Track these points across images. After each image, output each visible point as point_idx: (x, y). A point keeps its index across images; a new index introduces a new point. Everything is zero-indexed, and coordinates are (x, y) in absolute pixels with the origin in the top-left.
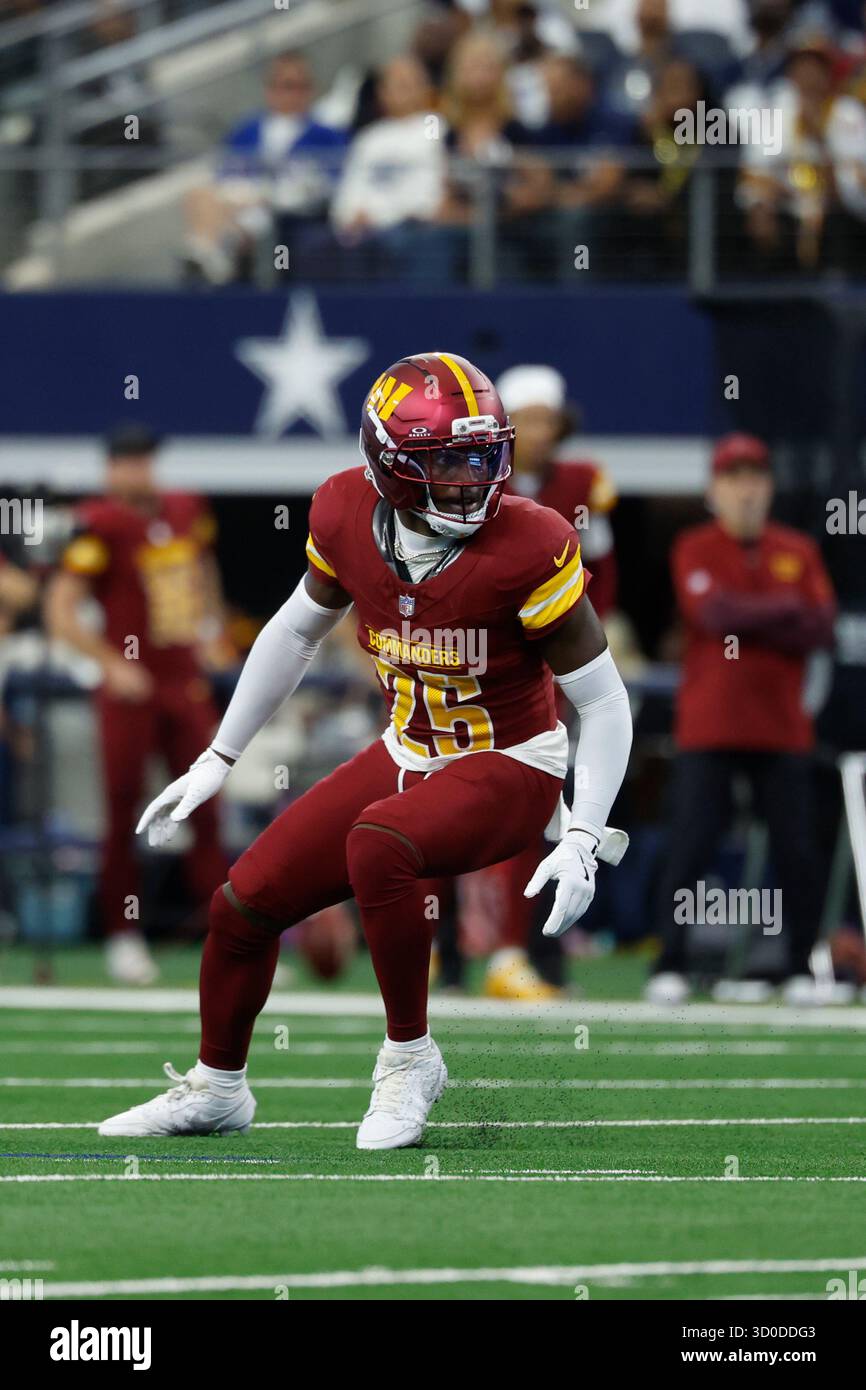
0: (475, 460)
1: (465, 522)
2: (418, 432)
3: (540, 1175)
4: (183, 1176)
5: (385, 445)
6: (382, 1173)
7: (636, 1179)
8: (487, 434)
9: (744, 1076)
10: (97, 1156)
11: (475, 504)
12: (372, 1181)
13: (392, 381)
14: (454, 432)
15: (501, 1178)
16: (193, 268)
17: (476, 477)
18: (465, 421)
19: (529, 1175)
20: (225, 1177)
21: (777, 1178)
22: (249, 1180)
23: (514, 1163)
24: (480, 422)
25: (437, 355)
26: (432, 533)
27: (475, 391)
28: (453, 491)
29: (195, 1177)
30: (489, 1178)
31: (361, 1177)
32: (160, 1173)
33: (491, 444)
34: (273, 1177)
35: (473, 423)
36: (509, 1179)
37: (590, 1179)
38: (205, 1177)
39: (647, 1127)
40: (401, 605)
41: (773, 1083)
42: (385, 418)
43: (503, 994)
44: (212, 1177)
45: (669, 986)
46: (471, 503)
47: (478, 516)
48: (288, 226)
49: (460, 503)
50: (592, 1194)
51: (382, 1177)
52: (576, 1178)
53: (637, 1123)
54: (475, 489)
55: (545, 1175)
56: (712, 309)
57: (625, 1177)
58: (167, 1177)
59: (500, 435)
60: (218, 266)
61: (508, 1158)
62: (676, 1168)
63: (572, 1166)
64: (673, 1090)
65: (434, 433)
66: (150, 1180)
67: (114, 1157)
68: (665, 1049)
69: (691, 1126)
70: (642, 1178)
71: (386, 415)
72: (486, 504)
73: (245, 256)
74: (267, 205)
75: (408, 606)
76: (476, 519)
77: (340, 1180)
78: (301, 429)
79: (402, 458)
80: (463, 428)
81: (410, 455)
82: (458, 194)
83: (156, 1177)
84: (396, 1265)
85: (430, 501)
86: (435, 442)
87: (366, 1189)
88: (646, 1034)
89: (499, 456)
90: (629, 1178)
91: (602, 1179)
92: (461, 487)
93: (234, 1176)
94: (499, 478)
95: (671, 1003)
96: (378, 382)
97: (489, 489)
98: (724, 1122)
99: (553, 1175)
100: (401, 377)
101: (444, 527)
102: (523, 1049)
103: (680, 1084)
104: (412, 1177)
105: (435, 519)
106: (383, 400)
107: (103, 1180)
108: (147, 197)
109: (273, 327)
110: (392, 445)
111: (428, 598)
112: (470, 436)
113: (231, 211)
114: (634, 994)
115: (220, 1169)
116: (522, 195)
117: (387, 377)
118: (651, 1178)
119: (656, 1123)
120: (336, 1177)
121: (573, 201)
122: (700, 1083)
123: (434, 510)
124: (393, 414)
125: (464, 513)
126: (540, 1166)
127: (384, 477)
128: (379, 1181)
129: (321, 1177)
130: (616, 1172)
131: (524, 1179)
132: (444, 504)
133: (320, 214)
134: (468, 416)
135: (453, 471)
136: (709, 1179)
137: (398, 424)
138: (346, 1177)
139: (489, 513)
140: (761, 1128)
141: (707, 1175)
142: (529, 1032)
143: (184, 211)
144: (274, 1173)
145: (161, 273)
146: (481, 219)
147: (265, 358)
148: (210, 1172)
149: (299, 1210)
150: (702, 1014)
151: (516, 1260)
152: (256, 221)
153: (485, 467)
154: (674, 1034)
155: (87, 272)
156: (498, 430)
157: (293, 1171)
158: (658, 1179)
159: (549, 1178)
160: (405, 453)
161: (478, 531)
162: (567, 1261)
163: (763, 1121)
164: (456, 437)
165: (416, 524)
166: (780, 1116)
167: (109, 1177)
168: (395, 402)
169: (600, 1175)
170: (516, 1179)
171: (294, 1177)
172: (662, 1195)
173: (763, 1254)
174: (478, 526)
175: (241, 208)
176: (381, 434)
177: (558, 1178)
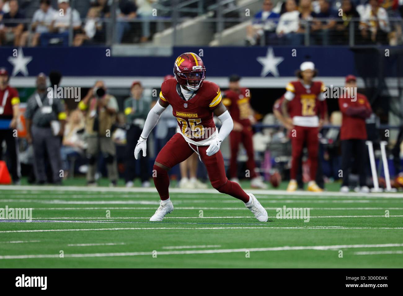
0: (197, 75)
1: (195, 88)
2: (186, 69)
3: (320, 227)
4: (247, 228)
5: (179, 71)
6: (287, 227)
7: (339, 228)
8: (200, 70)
9: (361, 207)
10: (229, 224)
11: (197, 84)
12: (285, 229)
13: (180, 58)
14: (193, 69)
15: (312, 228)
16: (248, 42)
17: (197, 78)
18: (195, 67)
19: (317, 227)
20: (255, 228)
21: (368, 228)
22: (260, 229)
23: (314, 225)
24: (198, 67)
25: (191, 53)
26: (189, 90)
27: (198, 61)
28: (193, 81)
29: (249, 228)
30: (309, 228)
31: (283, 228)
32: (242, 227)
33: (201, 72)
34: (265, 228)
35: (197, 67)
36: (313, 228)
37: (330, 228)
38: (251, 228)
39: (341, 217)
40: (184, 105)
41: (367, 209)
42: (179, 66)
43: (311, 190)
44: (253, 228)
45: (345, 189)
46: (196, 84)
47: (198, 86)
48: (267, 33)
49: (194, 84)
50: (330, 231)
51: (287, 228)
52: (327, 228)
53: (339, 217)
54: (197, 81)
55: (321, 227)
56: (354, 50)
57: (337, 228)
58: (244, 228)
59: (203, 70)
60: (253, 42)
61: (313, 224)
62: (347, 226)
63: (326, 226)
64: (346, 210)
65: (189, 69)
66: (240, 229)
67: (233, 224)
68: (345, 202)
69: (350, 217)
70: (340, 228)
71: (179, 65)
72: (199, 84)
73: (258, 40)
74: (262, 29)
75: (186, 106)
76: (197, 87)
77: (279, 229)
78: (270, 75)
79: (182, 74)
80: (195, 68)
81: (184, 74)
82: (302, 27)
83: (241, 228)
84: (290, 246)
85: (188, 83)
86: (189, 71)
87: (284, 230)
88: (341, 198)
89: (202, 74)
90: (338, 228)
91: (332, 228)
92: (194, 81)
93: (257, 228)
94: (202, 79)
95: (345, 192)
96: (178, 58)
97: (200, 81)
98: (357, 216)
99: (322, 227)
100: (182, 57)
101: (191, 89)
102: (315, 202)
103: (348, 209)
104: (293, 228)
105: (189, 87)
106: (178, 62)
107: (230, 229)
108: (238, 28)
109: (264, 55)
110: (180, 71)
111: (191, 103)
112: (196, 70)
113: (256, 30)
114: (338, 190)
115: (254, 226)
116: (315, 27)
117: (179, 57)
118: (342, 228)
119: (343, 217)
120: (278, 228)
121: (325, 28)
122: (352, 209)
123: (188, 85)
124: (180, 65)
125: (195, 86)
126: (320, 226)
127: (178, 78)
128: (287, 229)
129: (275, 228)
130: (335, 227)
131: (316, 228)
132: (191, 84)
133: (274, 31)
134: (196, 66)
135: (192, 77)
136: (354, 228)
137: (181, 67)
138: (280, 228)
139: (200, 86)
140: (365, 218)
141: (354, 227)
142: (317, 198)
143: (246, 30)
144: (265, 227)
145: (242, 43)
146: (306, 32)
147: (262, 60)
148: (252, 227)
149: (271, 235)
150: (352, 194)
151: (315, 245)
152: (261, 32)
153: (200, 76)
154: (347, 198)
155: (226, 43)
156: (202, 69)
157: (269, 226)
158: (344, 228)
159: (321, 228)
160: (183, 73)
161: (198, 90)
162: (325, 245)
163: (365, 216)
164: (193, 70)
165: (185, 88)
166: (368, 215)
167: (232, 228)
168: (181, 63)
169: (332, 227)
170: (315, 228)
171: (269, 228)
172: (345, 232)
173: (365, 243)
174: (198, 89)
175: (258, 30)
176: (178, 69)
177: (323, 228)
